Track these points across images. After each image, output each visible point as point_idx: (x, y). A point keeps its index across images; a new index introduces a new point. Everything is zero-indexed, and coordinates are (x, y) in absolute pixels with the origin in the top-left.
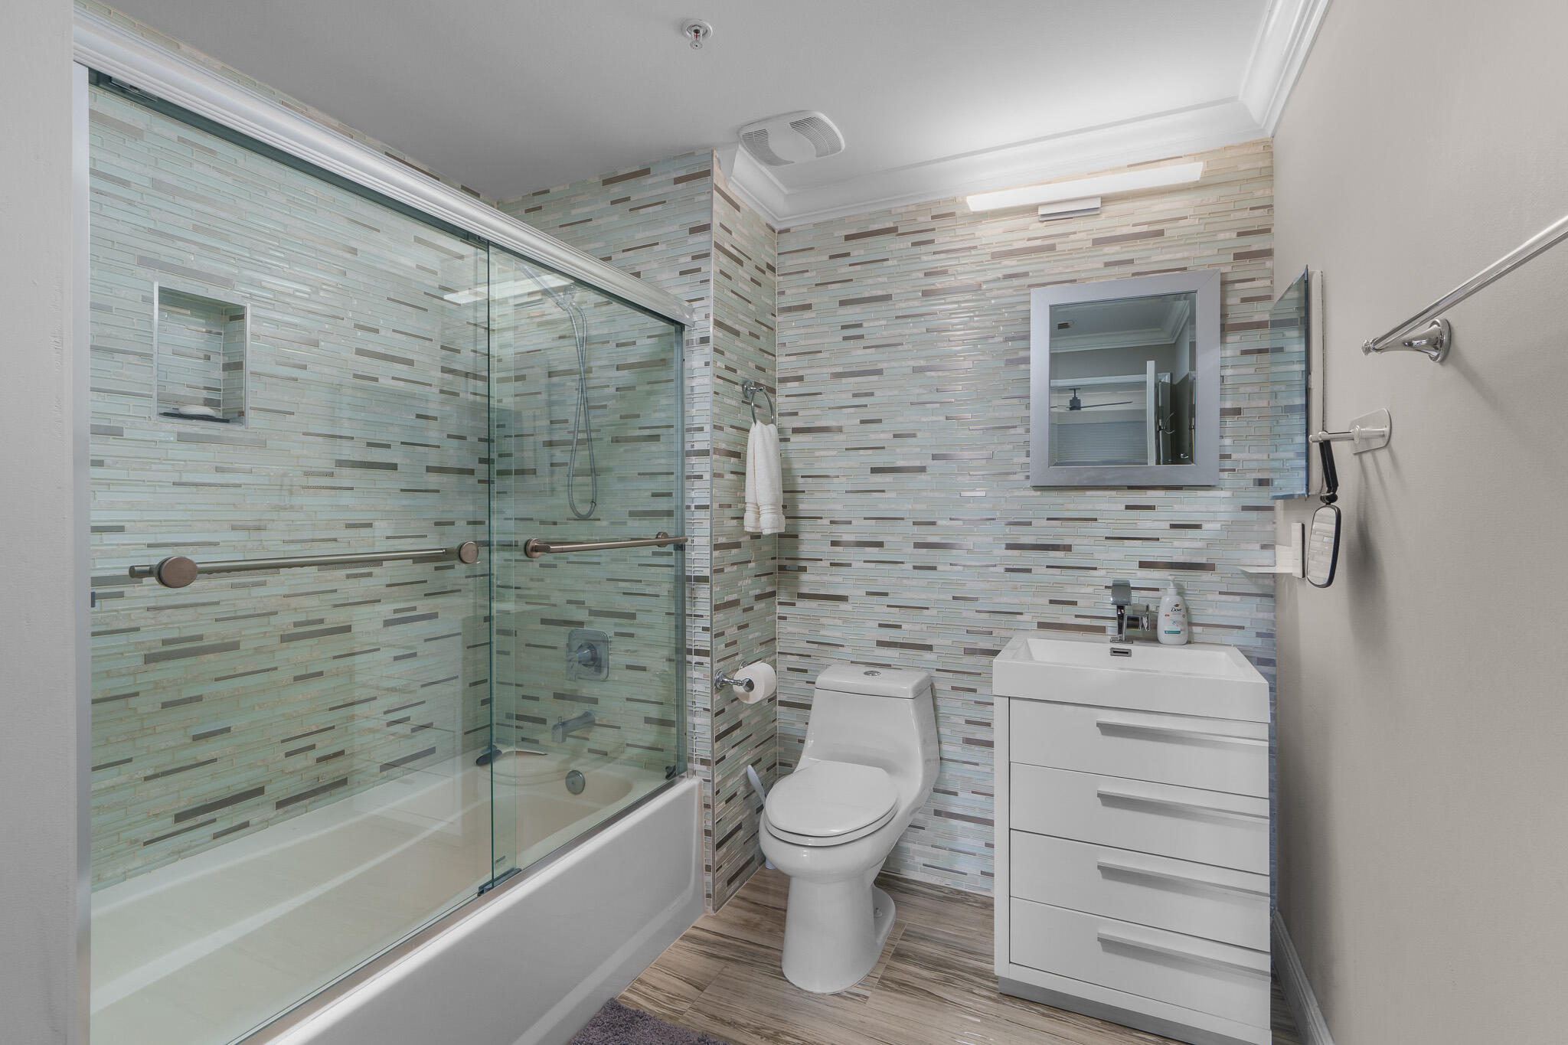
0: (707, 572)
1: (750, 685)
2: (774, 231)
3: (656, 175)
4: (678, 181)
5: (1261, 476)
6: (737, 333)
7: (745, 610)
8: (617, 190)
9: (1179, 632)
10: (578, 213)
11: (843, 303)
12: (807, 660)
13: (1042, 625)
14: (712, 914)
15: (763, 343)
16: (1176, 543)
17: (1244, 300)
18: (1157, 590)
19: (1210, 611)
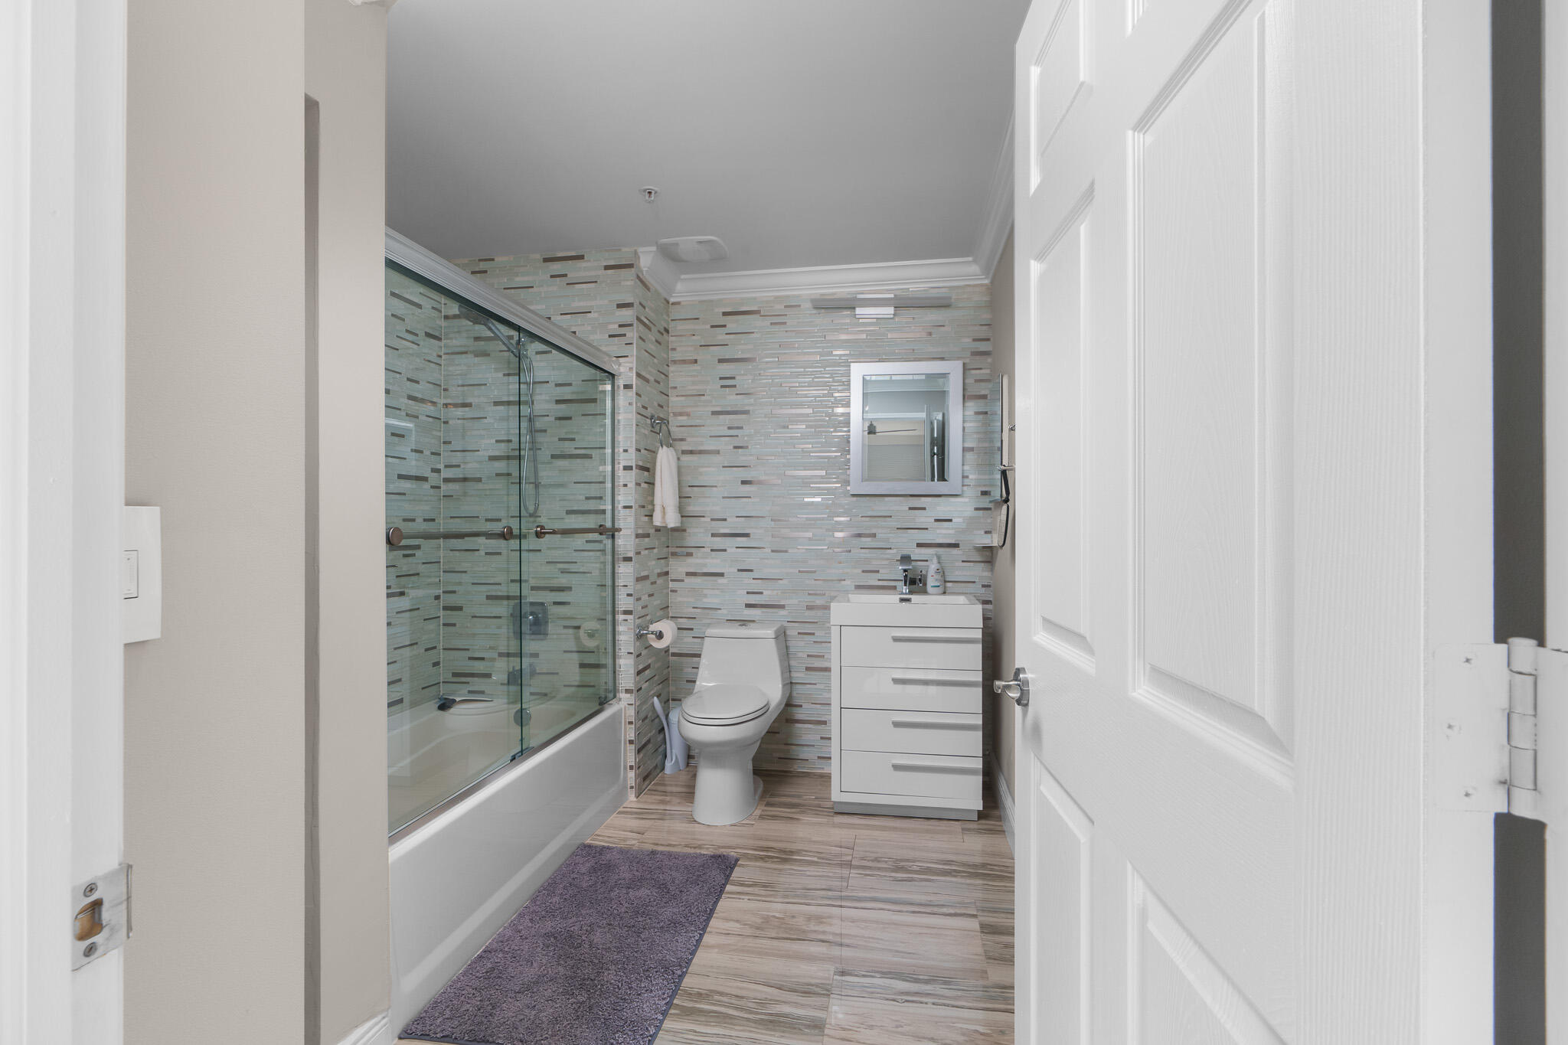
0: (631, 554)
1: (660, 636)
2: (668, 303)
3: (589, 261)
4: (607, 268)
5: (984, 489)
6: (647, 381)
7: (652, 583)
8: (557, 268)
9: (938, 586)
10: (520, 280)
11: (721, 361)
12: (691, 621)
13: (858, 587)
14: (635, 799)
15: (661, 387)
16: (938, 531)
17: (977, 381)
18: (927, 561)
19: (957, 573)
